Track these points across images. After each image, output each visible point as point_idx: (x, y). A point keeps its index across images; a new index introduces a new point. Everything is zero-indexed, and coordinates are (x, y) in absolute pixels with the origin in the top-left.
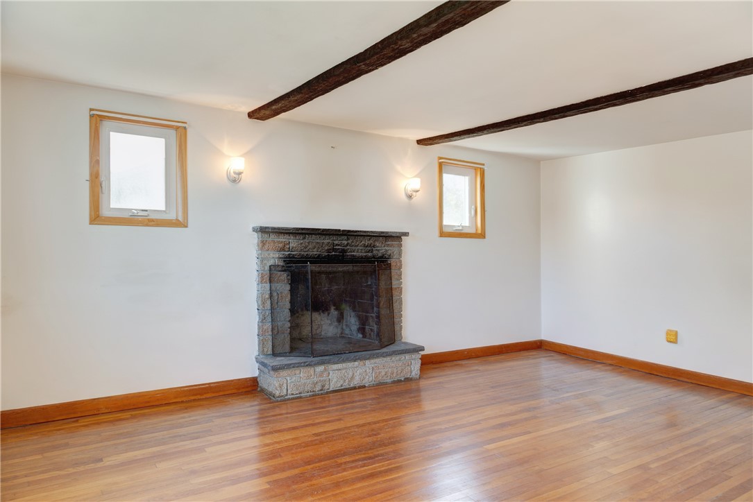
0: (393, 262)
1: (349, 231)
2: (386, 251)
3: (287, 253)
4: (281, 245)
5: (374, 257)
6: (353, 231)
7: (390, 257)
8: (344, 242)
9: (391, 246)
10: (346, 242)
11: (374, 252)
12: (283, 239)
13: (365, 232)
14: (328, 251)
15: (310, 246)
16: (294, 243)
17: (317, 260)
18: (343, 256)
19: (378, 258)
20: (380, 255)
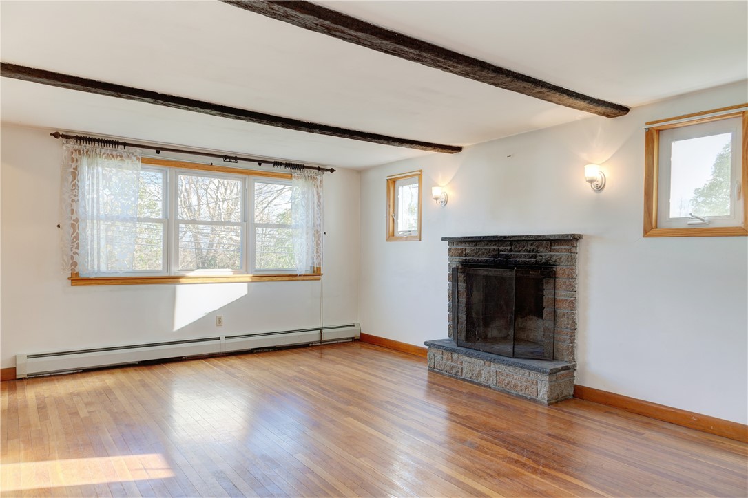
0: (560, 269)
1: (505, 237)
2: (551, 256)
3: (464, 258)
4: (460, 252)
5: (537, 263)
6: (508, 237)
7: (555, 263)
8: (507, 248)
9: (558, 251)
10: (509, 248)
11: (538, 258)
12: (462, 246)
13: (520, 236)
14: (494, 256)
15: (480, 253)
16: (470, 249)
17: (486, 265)
18: (507, 261)
19: (542, 264)
20: (544, 261)
